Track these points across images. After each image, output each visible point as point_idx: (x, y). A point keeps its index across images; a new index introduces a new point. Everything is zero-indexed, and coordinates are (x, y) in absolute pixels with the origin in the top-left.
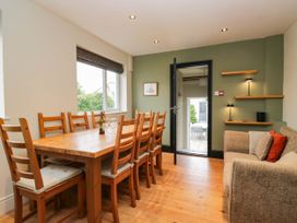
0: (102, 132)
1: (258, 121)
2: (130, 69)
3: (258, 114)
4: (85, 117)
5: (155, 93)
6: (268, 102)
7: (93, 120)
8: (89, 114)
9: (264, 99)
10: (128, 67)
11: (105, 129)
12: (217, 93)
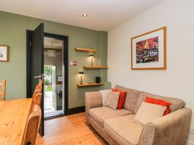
1: (96, 82)
3: (96, 78)
9: (99, 69)
12: (71, 63)
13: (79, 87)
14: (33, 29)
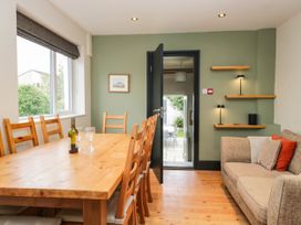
0: (74, 150)
1: (250, 123)
2: (89, 53)
3: (250, 116)
4: (31, 125)
5: (126, 89)
6: (260, 102)
7: (43, 129)
8: (37, 119)
9: (255, 99)
10: (85, 50)
11: (78, 145)
12: (204, 91)
13: (217, 129)
14: (153, 48)
